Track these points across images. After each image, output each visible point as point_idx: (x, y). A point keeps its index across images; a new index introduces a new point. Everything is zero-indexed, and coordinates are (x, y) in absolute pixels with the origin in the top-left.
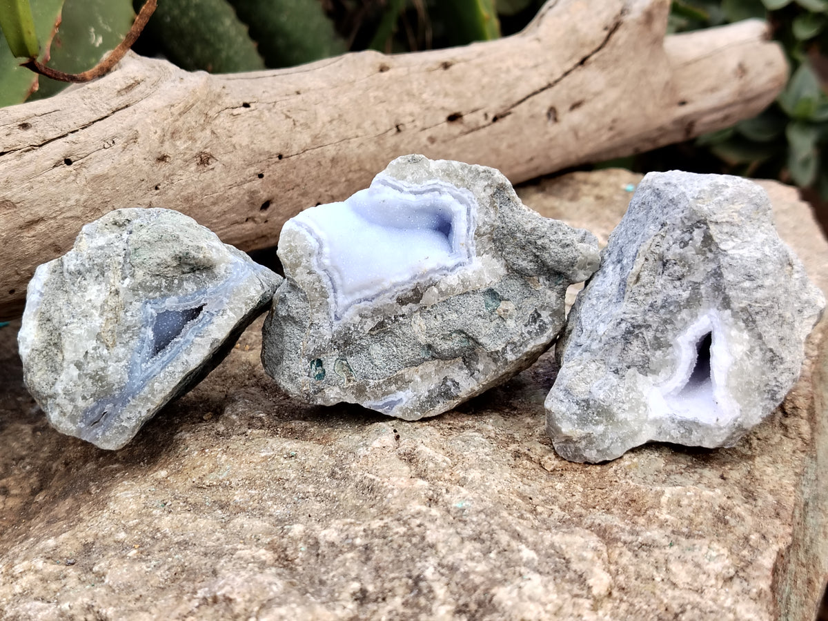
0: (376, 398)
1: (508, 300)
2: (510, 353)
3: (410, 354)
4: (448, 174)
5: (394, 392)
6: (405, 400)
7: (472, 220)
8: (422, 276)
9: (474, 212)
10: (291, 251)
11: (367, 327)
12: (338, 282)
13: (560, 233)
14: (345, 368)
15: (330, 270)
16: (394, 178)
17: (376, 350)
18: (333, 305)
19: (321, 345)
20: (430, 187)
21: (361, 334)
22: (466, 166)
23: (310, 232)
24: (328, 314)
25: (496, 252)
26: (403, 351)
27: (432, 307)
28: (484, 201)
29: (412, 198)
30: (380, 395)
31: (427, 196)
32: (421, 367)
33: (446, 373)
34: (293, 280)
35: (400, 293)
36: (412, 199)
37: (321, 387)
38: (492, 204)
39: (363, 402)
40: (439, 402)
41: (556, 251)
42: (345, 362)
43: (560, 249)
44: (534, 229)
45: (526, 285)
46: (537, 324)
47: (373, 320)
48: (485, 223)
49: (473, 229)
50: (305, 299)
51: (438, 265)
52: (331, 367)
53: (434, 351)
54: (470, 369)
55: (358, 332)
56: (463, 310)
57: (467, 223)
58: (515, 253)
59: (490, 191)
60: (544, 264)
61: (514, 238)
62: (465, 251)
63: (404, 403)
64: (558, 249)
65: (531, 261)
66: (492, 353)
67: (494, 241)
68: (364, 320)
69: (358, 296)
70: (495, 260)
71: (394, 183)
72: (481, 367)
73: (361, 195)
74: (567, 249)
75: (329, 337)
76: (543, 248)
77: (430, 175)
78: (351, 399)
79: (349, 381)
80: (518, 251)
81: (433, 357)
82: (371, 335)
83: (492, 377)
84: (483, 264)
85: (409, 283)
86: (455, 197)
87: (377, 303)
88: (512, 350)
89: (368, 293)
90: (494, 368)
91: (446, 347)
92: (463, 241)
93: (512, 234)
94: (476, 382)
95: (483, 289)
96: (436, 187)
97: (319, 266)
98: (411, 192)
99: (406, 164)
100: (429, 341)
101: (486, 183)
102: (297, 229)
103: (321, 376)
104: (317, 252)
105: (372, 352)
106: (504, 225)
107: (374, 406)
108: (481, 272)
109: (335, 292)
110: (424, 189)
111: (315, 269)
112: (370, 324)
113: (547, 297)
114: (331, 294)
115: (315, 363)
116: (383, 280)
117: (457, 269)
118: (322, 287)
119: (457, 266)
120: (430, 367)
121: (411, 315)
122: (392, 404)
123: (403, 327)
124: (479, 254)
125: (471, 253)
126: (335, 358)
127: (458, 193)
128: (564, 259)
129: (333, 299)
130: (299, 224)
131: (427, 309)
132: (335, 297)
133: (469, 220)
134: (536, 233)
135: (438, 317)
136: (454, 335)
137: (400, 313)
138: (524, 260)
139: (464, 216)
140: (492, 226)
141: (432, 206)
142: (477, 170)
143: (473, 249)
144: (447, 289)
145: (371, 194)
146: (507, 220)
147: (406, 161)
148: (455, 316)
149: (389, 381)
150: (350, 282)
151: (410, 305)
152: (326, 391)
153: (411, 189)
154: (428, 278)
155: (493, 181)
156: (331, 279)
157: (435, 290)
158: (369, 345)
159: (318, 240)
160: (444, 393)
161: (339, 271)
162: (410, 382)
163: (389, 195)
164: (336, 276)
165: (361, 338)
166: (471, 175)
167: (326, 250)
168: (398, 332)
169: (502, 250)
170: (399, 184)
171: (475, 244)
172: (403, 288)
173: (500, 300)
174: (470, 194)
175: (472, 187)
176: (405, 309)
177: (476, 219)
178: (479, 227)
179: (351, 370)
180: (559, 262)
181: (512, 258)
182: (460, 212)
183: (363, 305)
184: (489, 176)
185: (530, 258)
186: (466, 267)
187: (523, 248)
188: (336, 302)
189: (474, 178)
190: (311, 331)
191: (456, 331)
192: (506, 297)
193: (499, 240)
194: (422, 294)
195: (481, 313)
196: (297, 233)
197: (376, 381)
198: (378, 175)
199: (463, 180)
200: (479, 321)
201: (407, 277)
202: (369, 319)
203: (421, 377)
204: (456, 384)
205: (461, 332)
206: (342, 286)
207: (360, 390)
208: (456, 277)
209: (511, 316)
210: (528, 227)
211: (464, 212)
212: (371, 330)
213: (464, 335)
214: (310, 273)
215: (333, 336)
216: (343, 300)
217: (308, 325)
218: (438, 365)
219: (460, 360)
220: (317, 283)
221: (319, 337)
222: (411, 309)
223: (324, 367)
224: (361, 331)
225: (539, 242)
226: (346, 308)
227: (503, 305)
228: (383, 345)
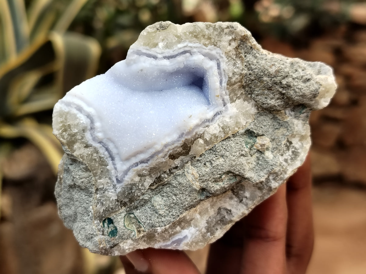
0: (165, 240)
1: (263, 135)
2: (273, 182)
3: (189, 199)
4: (196, 36)
5: (180, 232)
6: (189, 236)
7: (223, 73)
8: (189, 133)
9: (223, 66)
10: (65, 130)
11: (147, 184)
12: (114, 151)
13: (300, 70)
14: (134, 221)
15: (104, 141)
16: (148, 47)
17: (158, 201)
18: (113, 172)
19: (109, 206)
20: (182, 50)
21: (142, 191)
22: (210, 26)
23: (80, 109)
24: (110, 179)
25: (247, 96)
26: (182, 198)
27: (201, 156)
28: (231, 53)
29: (166, 62)
30: (168, 237)
31: (180, 59)
32: (198, 207)
33: (219, 205)
34: (72, 155)
35: (171, 151)
36: (167, 64)
37: (116, 242)
38: (238, 55)
39: (154, 245)
40: (217, 229)
41: (300, 87)
42: (132, 216)
43: (303, 84)
44: (278, 71)
45: (274, 118)
46: (290, 151)
47: (151, 176)
48: (234, 74)
49: (225, 80)
50: (87, 170)
51: (201, 120)
52: (121, 224)
53: (208, 192)
54: (238, 197)
55: (140, 190)
56: (227, 153)
57: (219, 77)
58: (262, 94)
59: (234, 44)
60: (289, 98)
61: (262, 82)
62: (221, 101)
63: (189, 238)
64: (301, 85)
65: (278, 99)
66: (257, 184)
67: (244, 87)
68: (143, 179)
69: (134, 160)
70: (246, 103)
71: (148, 52)
72: (247, 194)
73: (119, 66)
74: (308, 84)
75: (114, 198)
76: (288, 86)
77: (180, 39)
78: (143, 246)
79: (139, 232)
80: (266, 92)
81: (207, 197)
82: (151, 189)
83: (259, 201)
84: (237, 109)
85: (179, 141)
86: (205, 55)
87: (152, 163)
88: (274, 179)
89: (142, 157)
90: (260, 195)
91: (218, 187)
92: (218, 93)
93: (259, 78)
94: (245, 207)
95: (242, 131)
96: (187, 49)
97: (94, 139)
98: (165, 57)
99: (155, 32)
100: (203, 185)
101: (230, 38)
102: (66, 109)
103: (114, 233)
104: (89, 127)
105: (155, 204)
106: (250, 72)
107: (164, 246)
108: (237, 117)
109: (113, 159)
110: (176, 53)
111: (91, 142)
112: (148, 181)
113: (295, 126)
114: (110, 162)
115: (107, 221)
116: (155, 144)
117: (217, 118)
118: (100, 158)
119: (215, 115)
120: (207, 204)
121: (183, 167)
122: (179, 241)
123: (178, 177)
124: (232, 101)
125: (226, 101)
126: (123, 215)
127: (207, 51)
128: (307, 92)
129: (112, 166)
130: (68, 104)
131: (197, 158)
132: (114, 164)
133: (220, 74)
134: (280, 74)
135: (208, 164)
136: (223, 176)
137: (173, 166)
138: (272, 99)
139: (215, 70)
140: (241, 74)
141: (186, 67)
142: (220, 27)
143: (227, 98)
144: (211, 138)
145: (128, 65)
146: (253, 67)
147: (155, 29)
148: (221, 160)
149: (174, 225)
150: (126, 151)
151: (182, 157)
152: (121, 245)
153: (164, 55)
154: (194, 134)
155: (237, 34)
156: (107, 149)
157: (201, 141)
158: (151, 198)
159: (88, 116)
160: (220, 221)
161: (112, 142)
162: (191, 220)
163: (146, 63)
164: (111, 146)
165: (143, 194)
166: (216, 33)
167: (97, 124)
168: (174, 183)
169: (251, 94)
170: (153, 51)
171: (228, 93)
172: (173, 146)
173: (256, 137)
174: (218, 50)
175: (218, 43)
176: (177, 162)
177: (226, 72)
178: (230, 78)
179: (139, 222)
180: (303, 96)
181: (261, 99)
182: (211, 68)
183: (140, 167)
184: (232, 31)
185: (277, 96)
186: (223, 114)
187: (270, 89)
188: (116, 169)
189: (219, 35)
190: (98, 196)
191: (224, 173)
192: (260, 133)
193: (248, 85)
194: (190, 147)
195: (243, 153)
196: (68, 113)
197: (163, 228)
198: (131, 47)
199: (209, 38)
200: (243, 160)
201: (175, 136)
202: (147, 177)
203: (200, 213)
204: (229, 212)
205: (229, 172)
206: (118, 154)
207: (150, 237)
208: (216, 125)
209: (267, 149)
210: (273, 70)
211: (215, 67)
212: (151, 186)
213: (232, 174)
214: (87, 146)
215: (118, 196)
216: (121, 166)
217: (94, 190)
218: (213, 201)
219: (230, 193)
220: (95, 155)
221: (106, 200)
222: (182, 161)
223: (116, 224)
224: (143, 188)
225: (284, 82)
226: (126, 173)
227: (259, 141)
228: (163, 196)
